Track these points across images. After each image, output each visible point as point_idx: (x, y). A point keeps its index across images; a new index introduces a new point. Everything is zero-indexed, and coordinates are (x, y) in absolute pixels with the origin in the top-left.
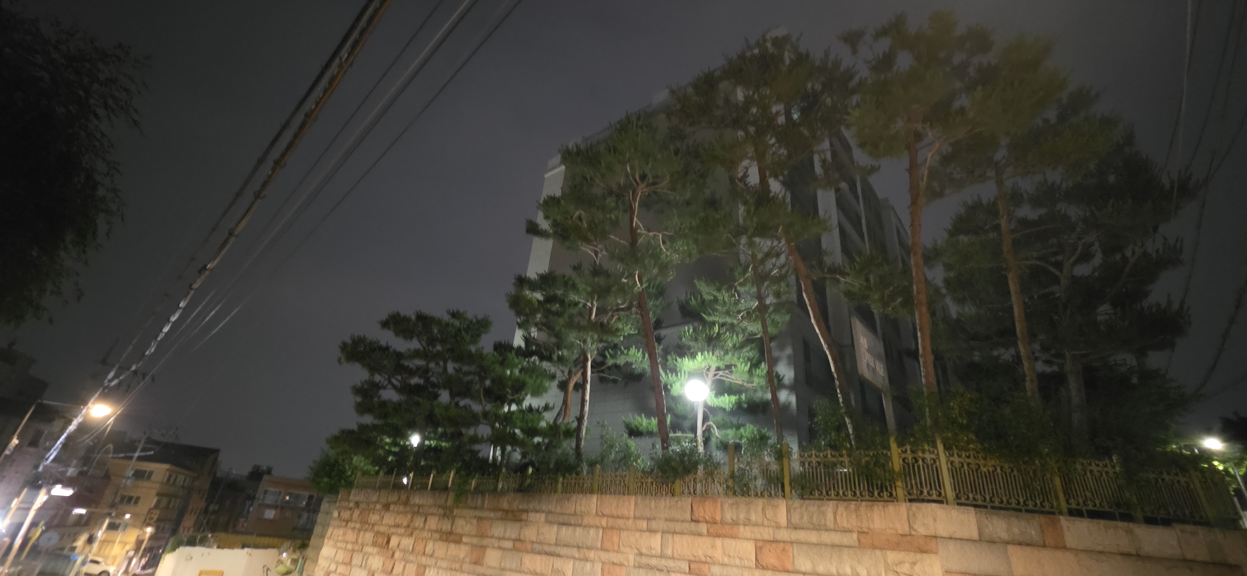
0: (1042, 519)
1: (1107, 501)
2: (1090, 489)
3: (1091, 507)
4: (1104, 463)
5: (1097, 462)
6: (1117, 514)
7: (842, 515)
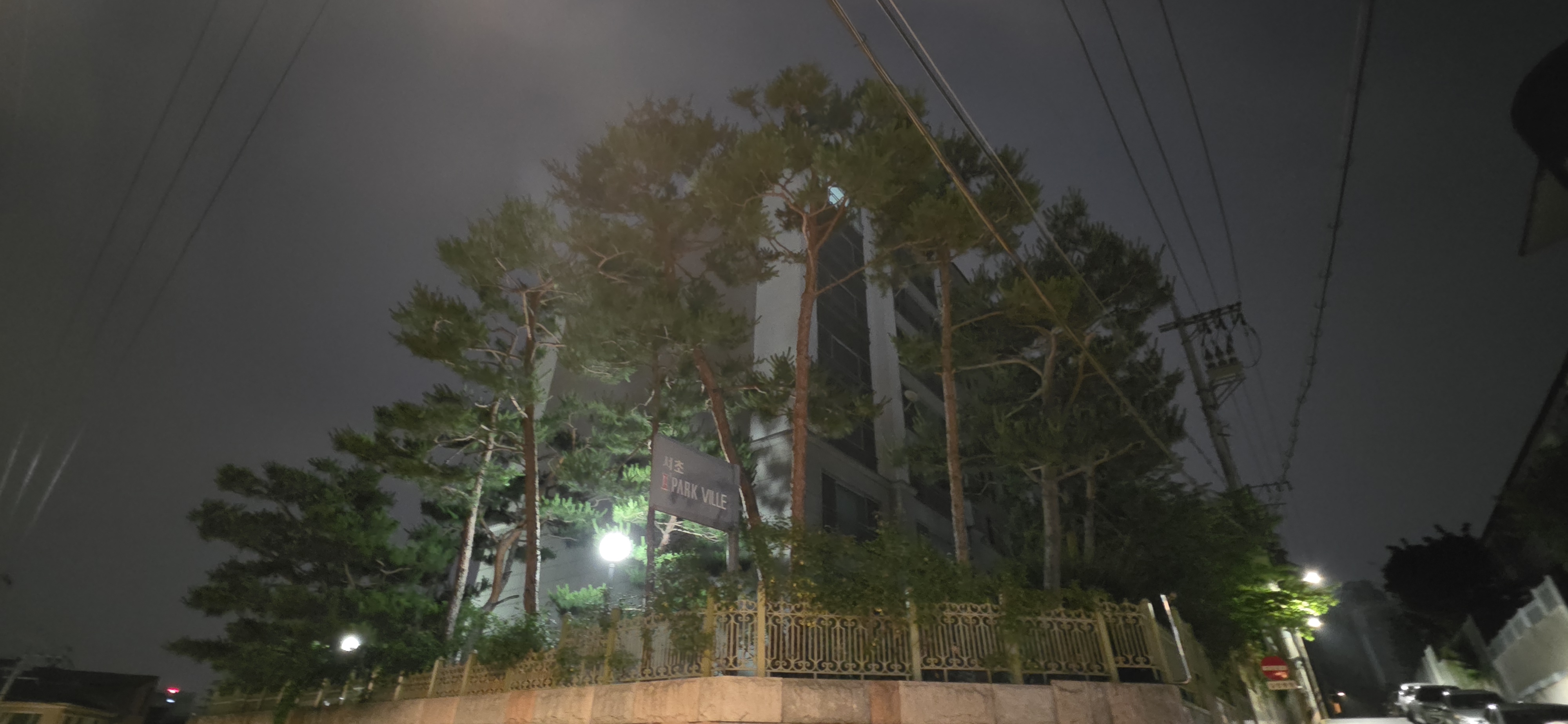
0: (871, 687)
1: (978, 657)
2: (958, 643)
3: (955, 667)
4: (984, 606)
5: (974, 606)
6: (989, 673)
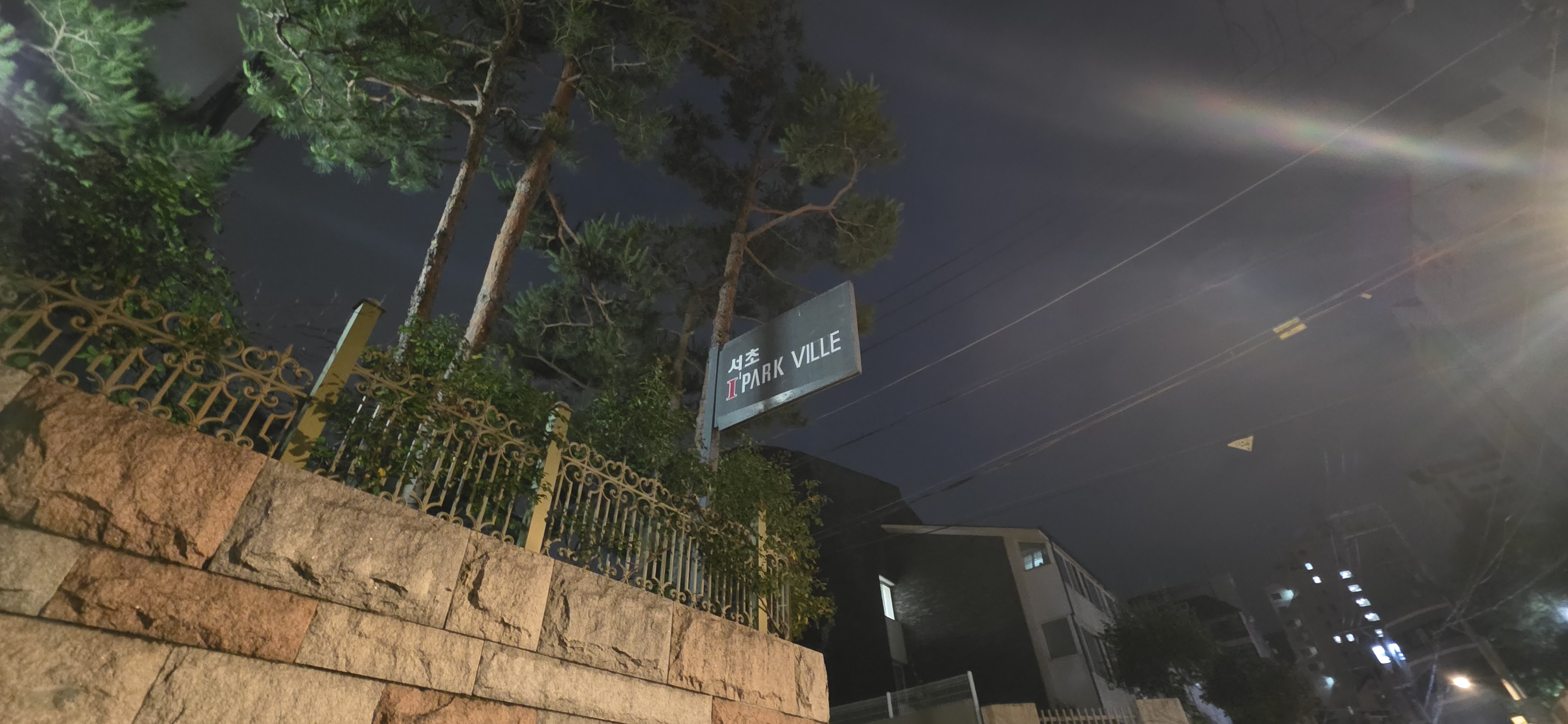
7: (696, 643)
